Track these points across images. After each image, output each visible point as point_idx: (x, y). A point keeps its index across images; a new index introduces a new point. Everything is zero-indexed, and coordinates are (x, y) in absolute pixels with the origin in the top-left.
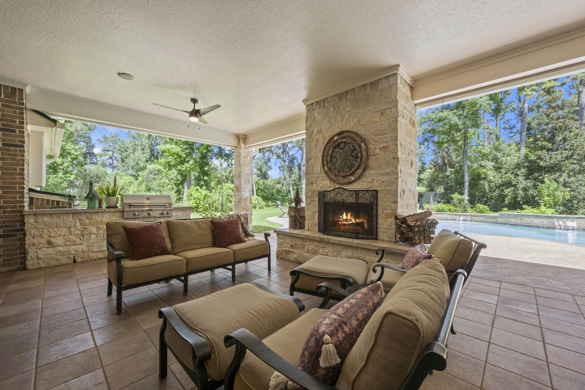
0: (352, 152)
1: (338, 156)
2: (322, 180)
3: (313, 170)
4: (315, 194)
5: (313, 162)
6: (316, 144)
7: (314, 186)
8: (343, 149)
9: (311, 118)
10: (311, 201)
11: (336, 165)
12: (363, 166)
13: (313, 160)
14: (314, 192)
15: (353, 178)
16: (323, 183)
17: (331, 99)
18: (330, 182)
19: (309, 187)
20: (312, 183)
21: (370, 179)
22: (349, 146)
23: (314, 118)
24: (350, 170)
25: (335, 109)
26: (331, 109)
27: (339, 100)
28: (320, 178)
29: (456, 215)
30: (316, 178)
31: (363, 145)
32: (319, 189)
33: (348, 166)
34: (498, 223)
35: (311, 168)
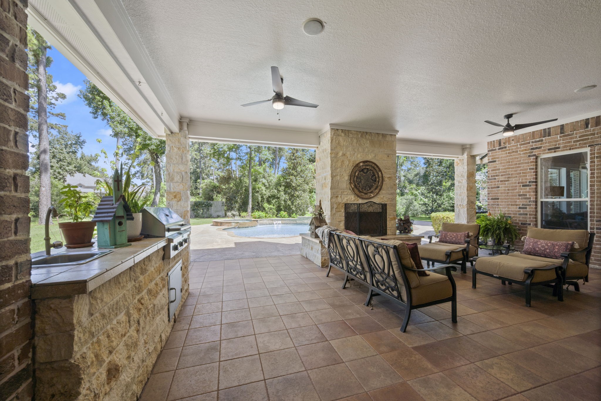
0: (372, 177)
1: (362, 178)
2: (347, 194)
3: (338, 186)
4: (340, 206)
5: (338, 179)
6: (341, 164)
7: (339, 200)
8: (366, 173)
9: (336, 141)
10: (337, 212)
11: (360, 184)
12: (379, 188)
13: (338, 178)
14: (339, 204)
15: (372, 195)
16: (348, 197)
17: (354, 132)
18: (354, 197)
19: (334, 200)
20: (337, 197)
21: (382, 196)
22: (370, 172)
23: (339, 141)
24: (370, 189)
25: (357, 142)
26: (355, 141)
27: (361, 136)
28: (346, 193)
29: (272, 220)
30: (341, 193)
31: (380, 173)
32: (345, 201)
33: (368, 186)
34: (297, 224)
35: (337, 184)
